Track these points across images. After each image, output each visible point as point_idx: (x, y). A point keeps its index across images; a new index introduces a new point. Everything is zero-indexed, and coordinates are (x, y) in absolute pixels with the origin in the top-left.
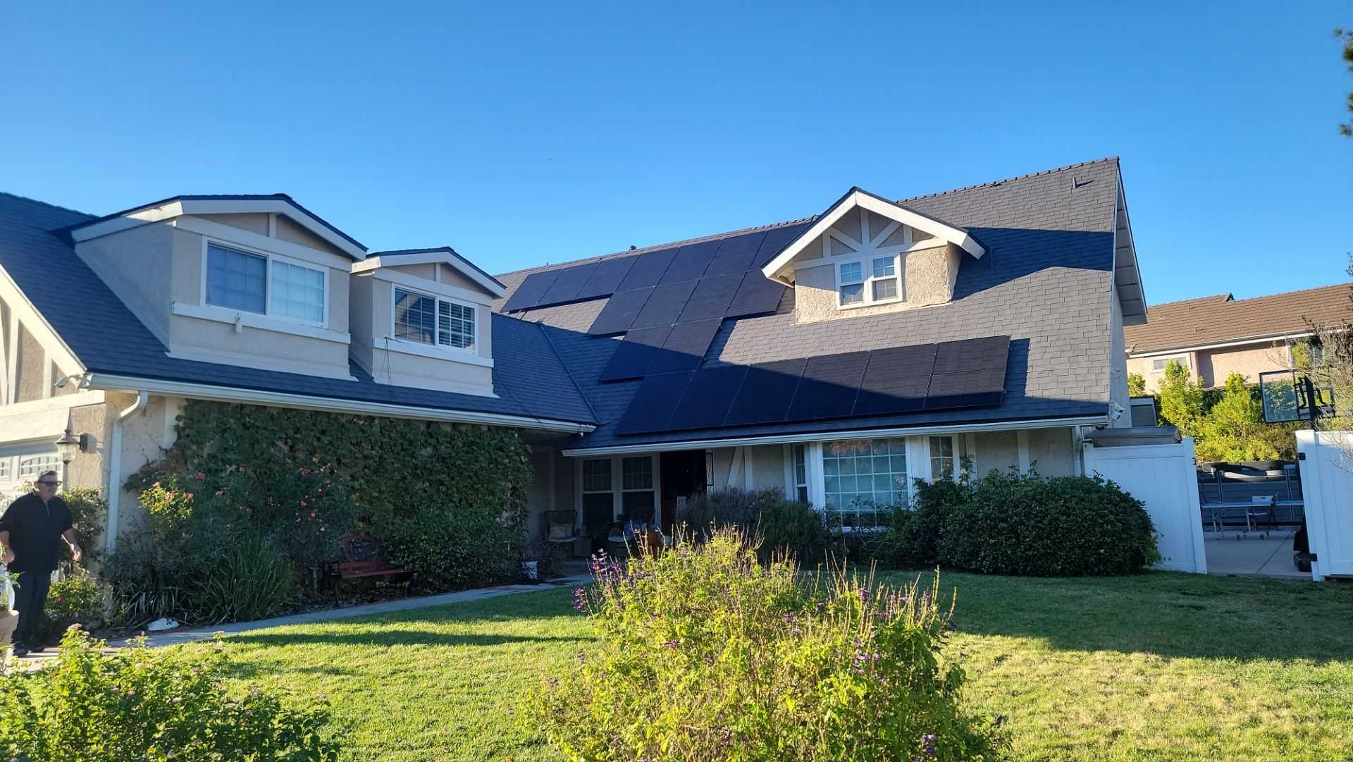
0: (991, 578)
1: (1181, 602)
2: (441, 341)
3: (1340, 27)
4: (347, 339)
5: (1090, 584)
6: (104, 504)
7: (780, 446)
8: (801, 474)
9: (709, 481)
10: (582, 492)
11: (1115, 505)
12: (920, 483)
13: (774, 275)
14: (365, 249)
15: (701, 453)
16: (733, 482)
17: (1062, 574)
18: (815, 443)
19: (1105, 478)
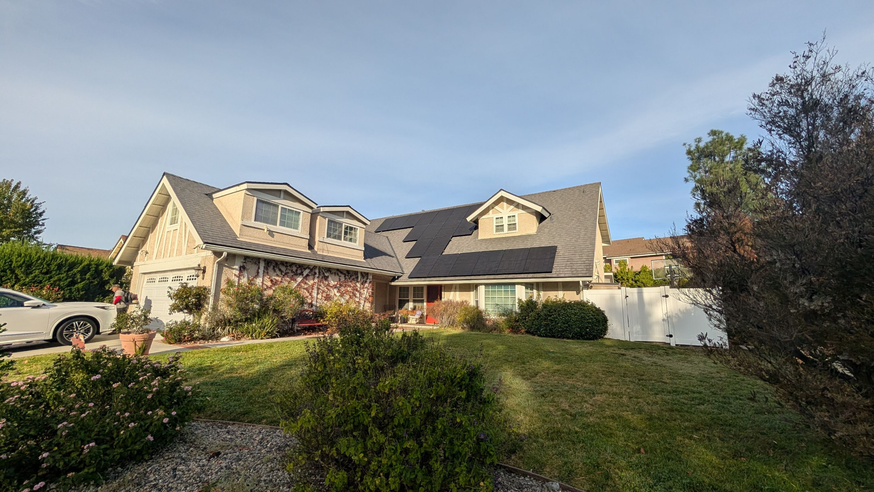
0: (544, 338)
1: (617, 352)
2: (344, 240)
3: (685, 142)
4: (308, 237)
5: (582, 343)
6: (210, 290)
7: (469, 284)
8: (476, 296)
9: (443, 297)
10: (398, 298)
11: (594, 312)
12: (520, 300)
13: (471, 220)
14: (317, 204)
15: (441, 286)
16: (451, 298)
17: (573, 338)
18: (482, 284)
19: (591, 302)
